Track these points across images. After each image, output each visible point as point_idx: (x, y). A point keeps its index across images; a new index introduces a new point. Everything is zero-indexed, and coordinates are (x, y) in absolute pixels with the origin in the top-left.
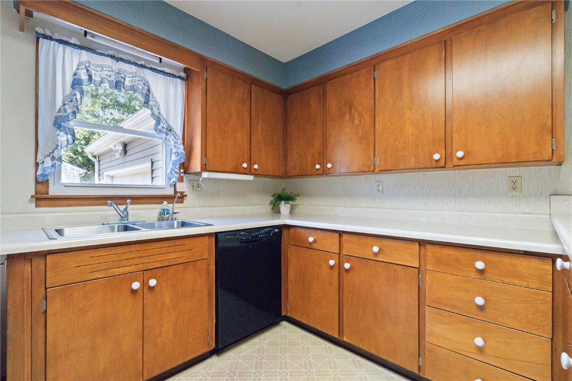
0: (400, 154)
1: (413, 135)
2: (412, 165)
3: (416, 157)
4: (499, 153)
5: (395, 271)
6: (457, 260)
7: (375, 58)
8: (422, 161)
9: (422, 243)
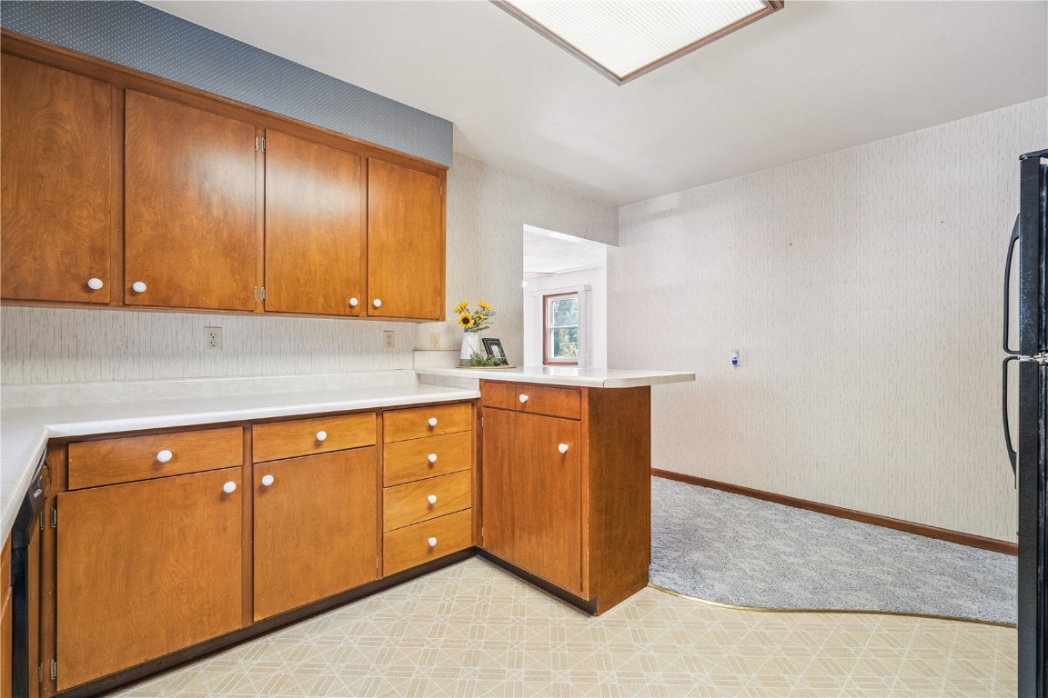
0: (302, 289)
1: (321, 265)
2: (320, 309)
3: (325, 298)
4: (407, 308)
5: (347, 459)
6: (413, 423)
7: (260, 114)
8: (333, 304)
9: (380, 412)
